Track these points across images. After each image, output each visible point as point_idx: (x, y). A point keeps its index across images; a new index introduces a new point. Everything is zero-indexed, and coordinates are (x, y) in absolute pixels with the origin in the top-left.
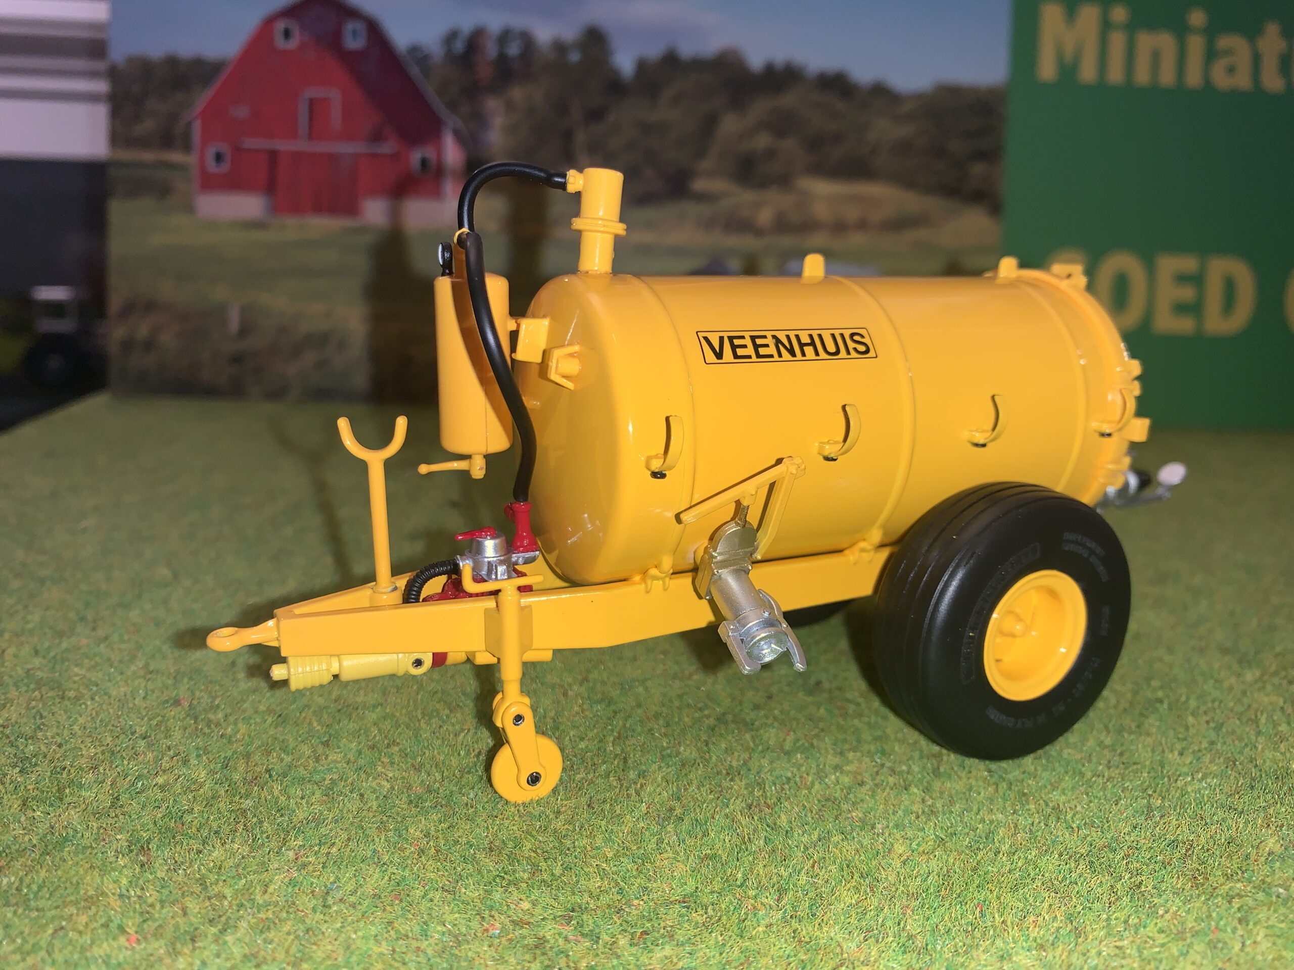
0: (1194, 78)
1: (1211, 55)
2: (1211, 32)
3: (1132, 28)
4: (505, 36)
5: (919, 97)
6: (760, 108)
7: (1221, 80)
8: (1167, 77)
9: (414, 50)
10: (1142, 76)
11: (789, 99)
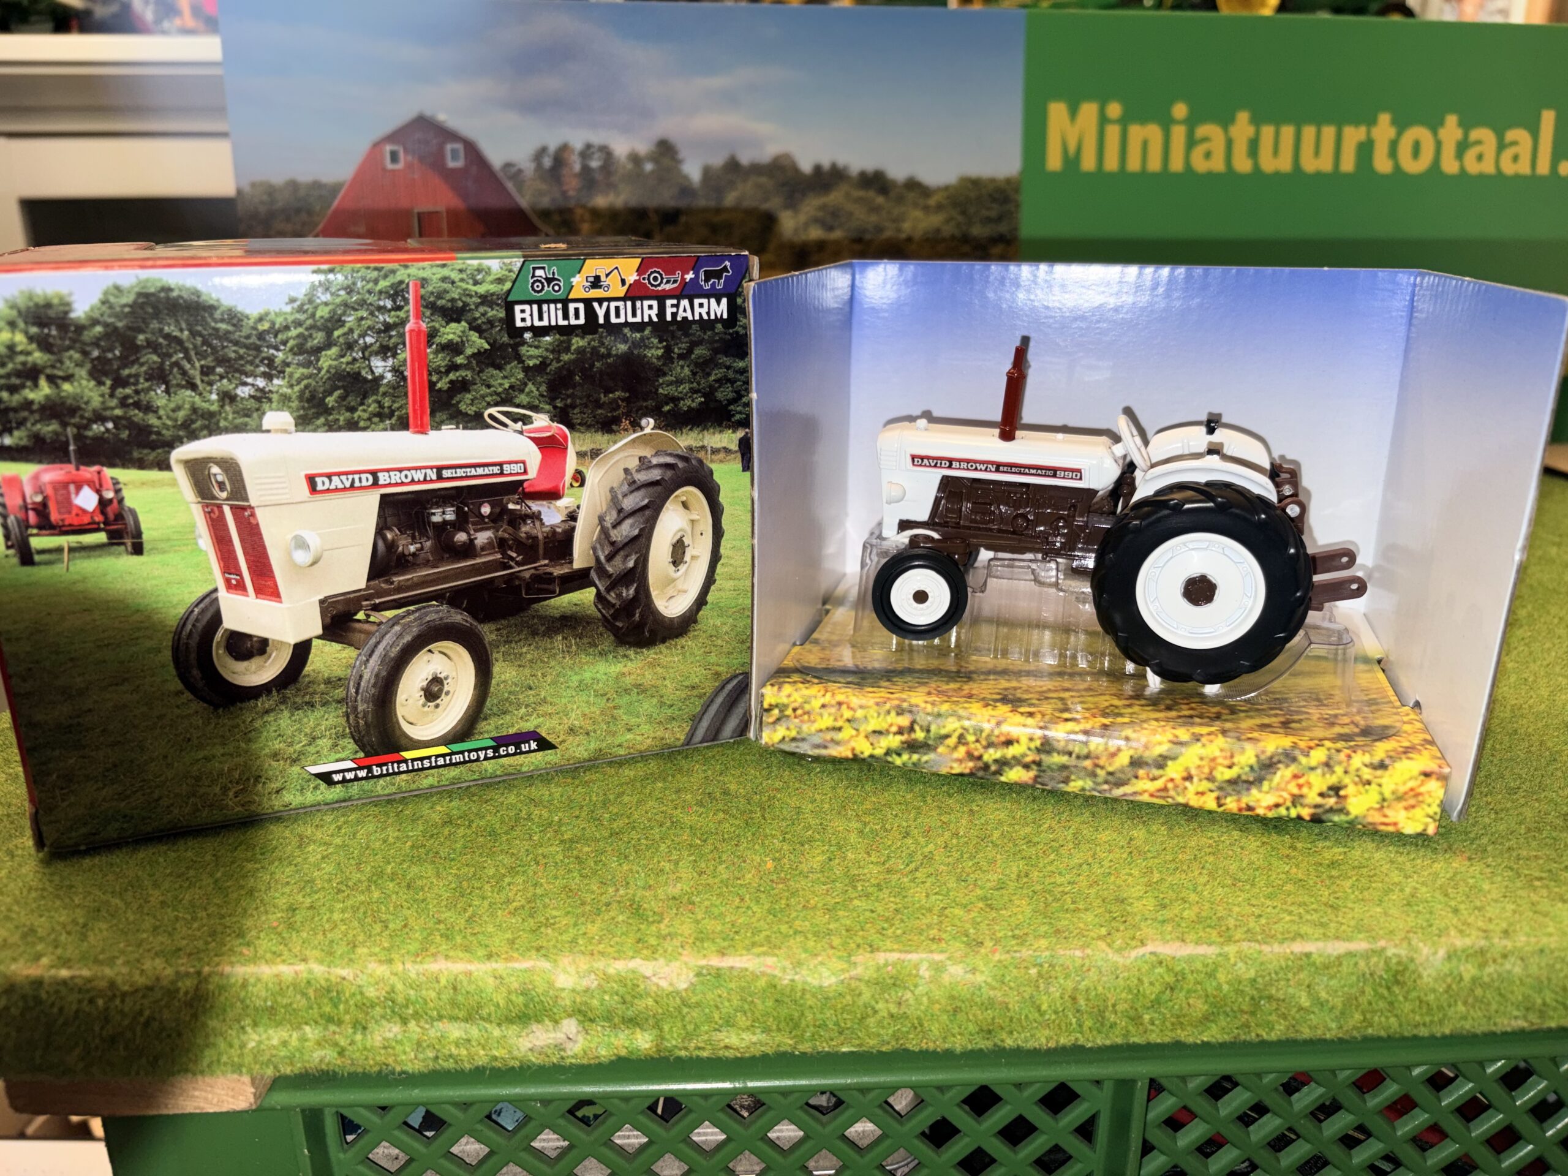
0: (1177, 164)
1: (1191, 142)
2: (1191, 123)
3: (1124, 122)
4: (587, 152)
5: (947, 188)
6: (811, 205)
7: (1200, 165)
8: (1155, 164)
9: (508, 165)
10: (1134, 164)
11: (835, 197)
